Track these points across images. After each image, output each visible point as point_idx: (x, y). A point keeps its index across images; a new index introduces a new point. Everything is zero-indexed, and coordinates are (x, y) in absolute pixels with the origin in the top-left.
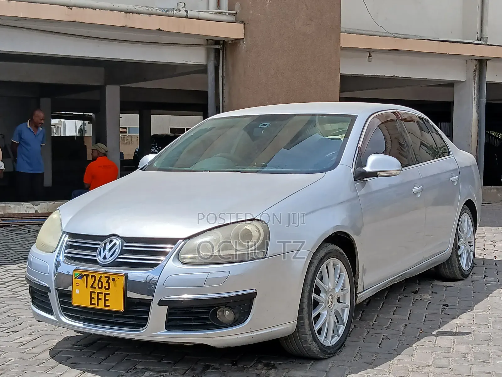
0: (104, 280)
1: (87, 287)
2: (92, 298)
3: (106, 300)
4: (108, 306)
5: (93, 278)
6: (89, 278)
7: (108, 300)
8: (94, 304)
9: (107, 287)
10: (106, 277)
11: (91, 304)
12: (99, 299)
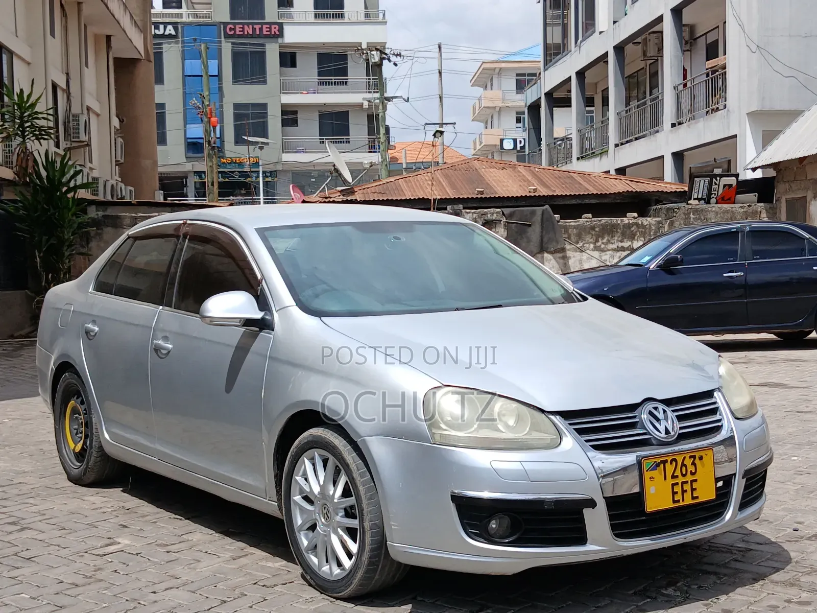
0: (688, 462)
1: (665, 479)
2: (674, 493)
3: (693, 490)
4: (697, 497)
5: (674, 463)
6: (668, 465)
7: (695, 489)
8: (678, 501)
9: (694, 471)
10: (690, 457)
11: (674, 502)
12: (684, 491)
